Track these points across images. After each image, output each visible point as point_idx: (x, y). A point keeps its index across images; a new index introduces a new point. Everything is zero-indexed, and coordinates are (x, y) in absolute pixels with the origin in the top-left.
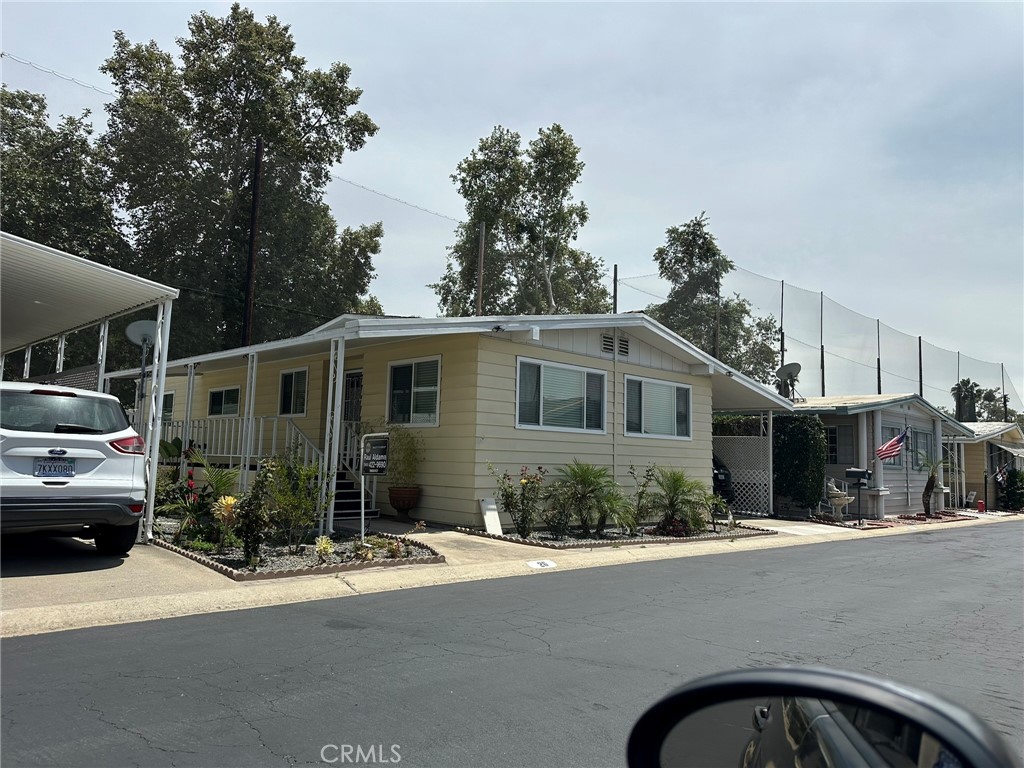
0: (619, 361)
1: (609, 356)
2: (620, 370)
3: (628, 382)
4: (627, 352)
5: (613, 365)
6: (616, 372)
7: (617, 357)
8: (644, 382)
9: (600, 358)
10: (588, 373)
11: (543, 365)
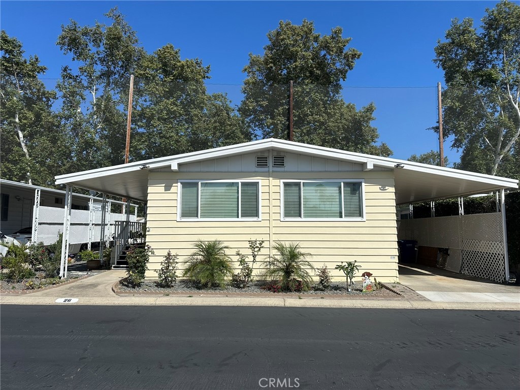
0: (274, 172)
2: (275, 177)
3: (286, 184)
4: (283, 165)
5: (267, 175)
6: (271, 179)
7: (271, 169)
8: (303, 183)
9: (255, 172)
10: (242, 183)
11: (200, 182)
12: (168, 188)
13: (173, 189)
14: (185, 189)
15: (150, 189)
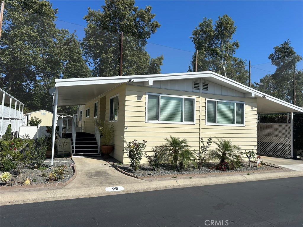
0: (203, 93)
1: (198, 91)
2: (204, 97)
3: (208, 102)
4: (208, 89)
5: (199, 95)
6: (201, 97)
7: (202, 91)
8: (218, 102)
9: (192, 92)
10: (185, 99)
11: (160, 96)
12: (139, 98)
13: (143, 99)
14: (151, 100)
15: (127, 98)
